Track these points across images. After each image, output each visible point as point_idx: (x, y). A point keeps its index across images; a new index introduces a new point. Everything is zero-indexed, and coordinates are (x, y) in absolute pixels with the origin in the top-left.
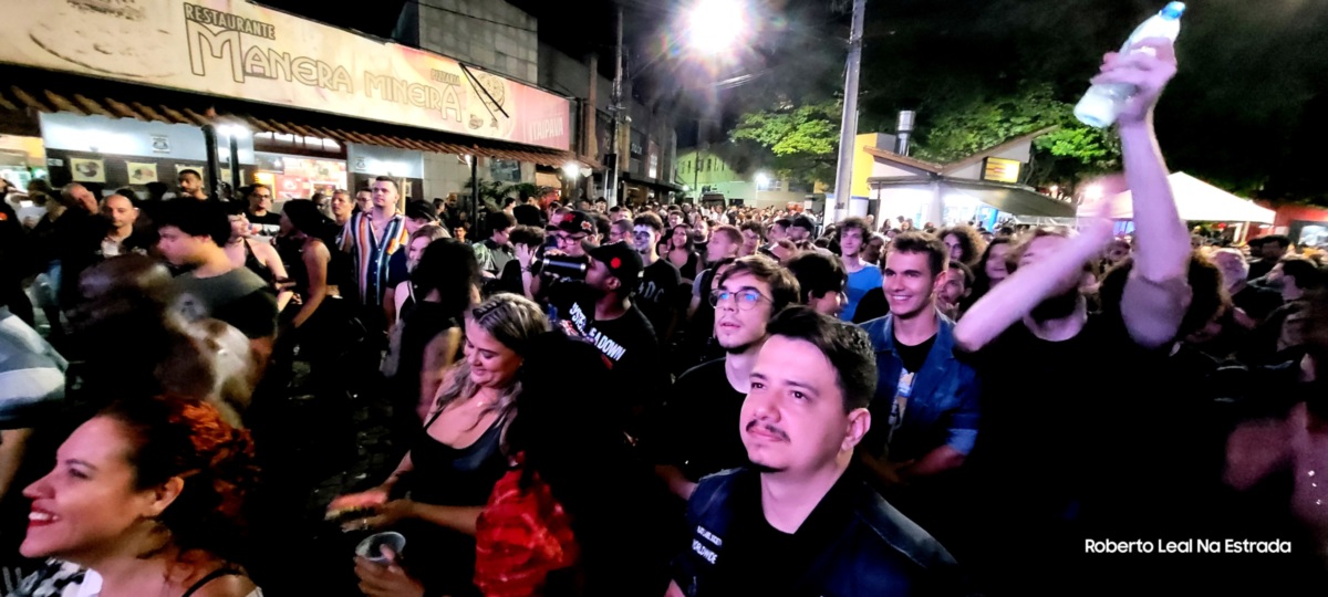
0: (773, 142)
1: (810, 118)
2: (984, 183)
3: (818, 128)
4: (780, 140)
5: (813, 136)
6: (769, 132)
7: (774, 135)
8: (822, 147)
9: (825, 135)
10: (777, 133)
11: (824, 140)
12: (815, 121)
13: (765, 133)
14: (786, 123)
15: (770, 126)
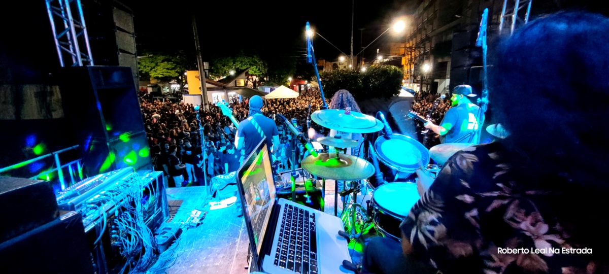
0: (148, 71)
1: (163, 61)
2: (236, 88)
3: (169, 66)
4: (151, 69)
5: (168, 69)
6: (145, 66)
7: (147, 68)
8: (173, 73)
9: (173, 69)
10: (148, 67)
11: (173, 71)
12: (166, 63)
13: (142, 67)
14: (152, 62)
15: (143, 63)
